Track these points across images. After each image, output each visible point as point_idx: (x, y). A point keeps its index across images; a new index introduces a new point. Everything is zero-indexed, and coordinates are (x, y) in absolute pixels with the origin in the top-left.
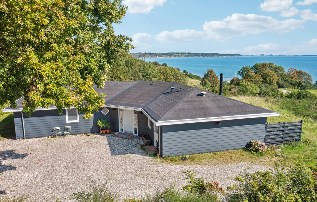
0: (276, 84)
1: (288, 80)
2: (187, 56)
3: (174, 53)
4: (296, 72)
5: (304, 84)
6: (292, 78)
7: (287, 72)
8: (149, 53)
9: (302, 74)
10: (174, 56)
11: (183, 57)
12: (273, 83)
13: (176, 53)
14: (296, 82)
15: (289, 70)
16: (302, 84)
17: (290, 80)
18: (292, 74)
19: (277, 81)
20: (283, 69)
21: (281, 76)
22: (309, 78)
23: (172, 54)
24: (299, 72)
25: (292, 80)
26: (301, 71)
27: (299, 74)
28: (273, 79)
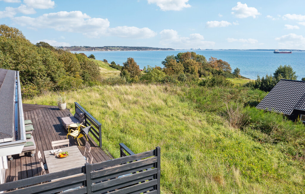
0: (197, 73)
1: (209, 69)
2: (122, 50)
3: (110, 47)
4: (216, 61)
5: (224, 72)
6: (213, 67)
7: (208, 61)
8: (84, 47)
9: (222, 63)
10: (110, 50)
11: (119, 50)
12: (195, 72)
13: (112, 47)
14: (216, 70)
15: (210, 59)
16: (222, 72)
17: (211, 68)
18: (213, 64)
19: (199, 71)
20: (204, 58)
21: (203, 65)
22: (228, 67)
23: (108, 48)
24: (219, 61)
25: (213, 69)
26: (222, 61)
27: (219, 63)
28: (194, 68)
